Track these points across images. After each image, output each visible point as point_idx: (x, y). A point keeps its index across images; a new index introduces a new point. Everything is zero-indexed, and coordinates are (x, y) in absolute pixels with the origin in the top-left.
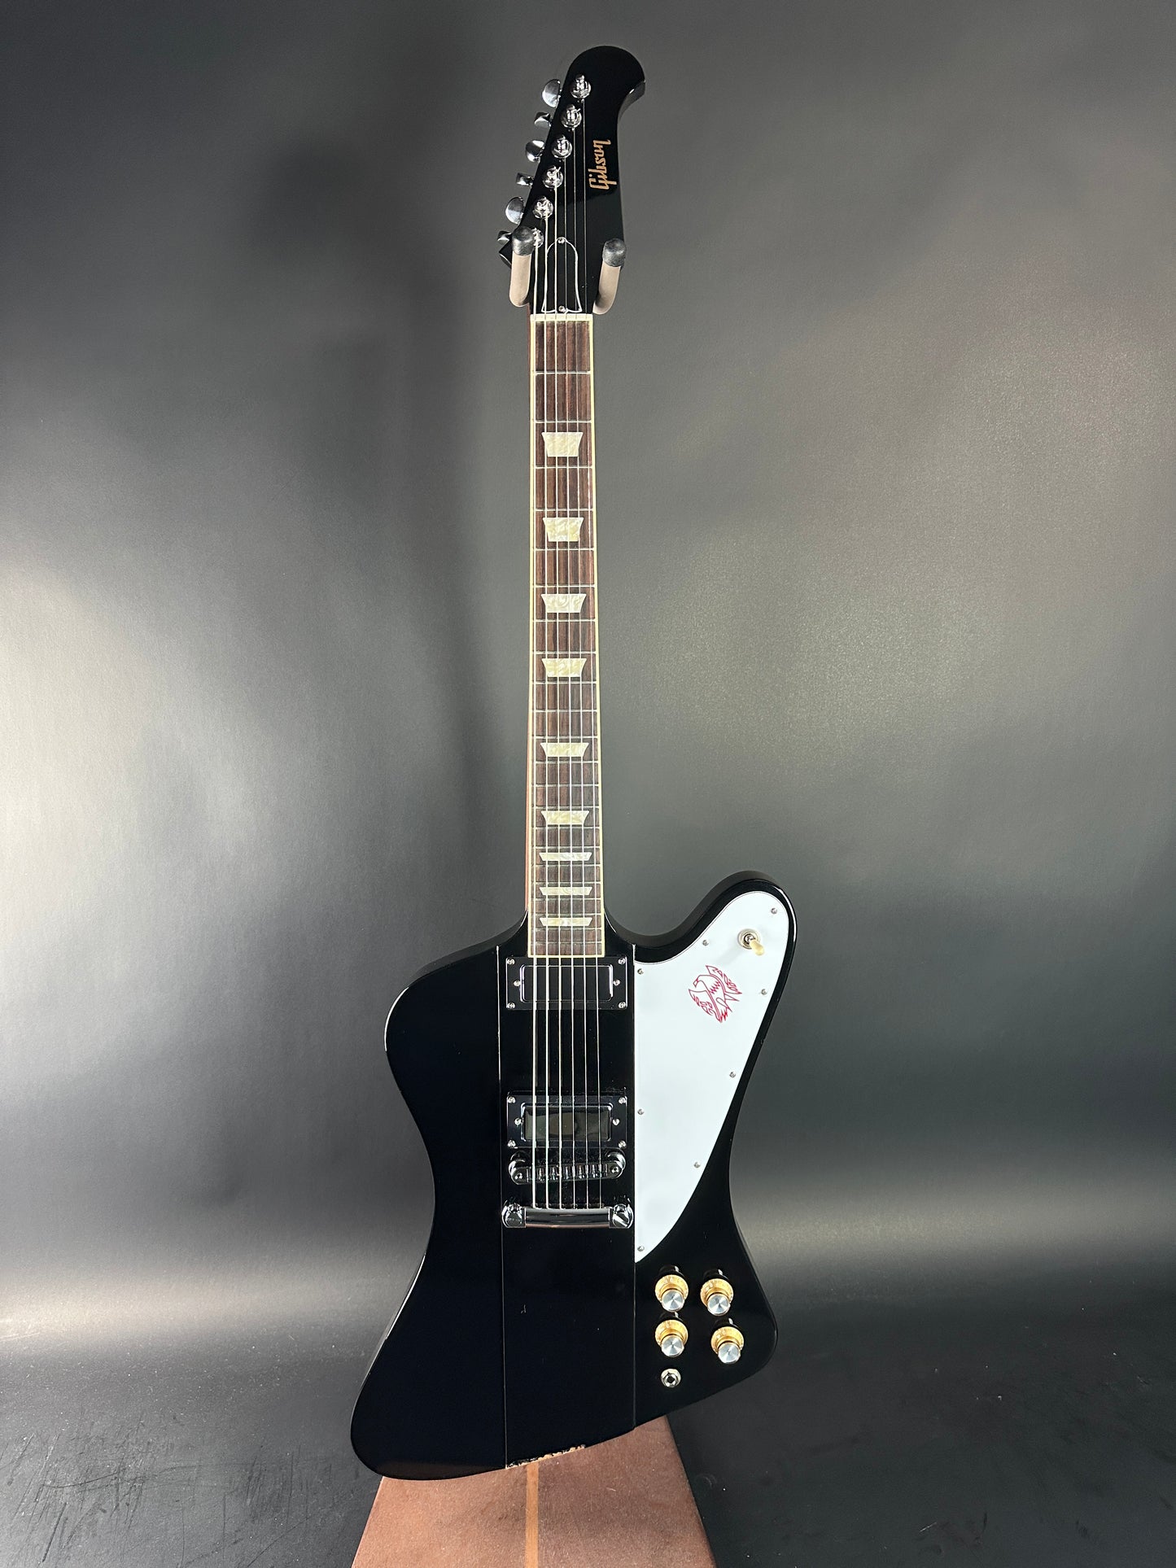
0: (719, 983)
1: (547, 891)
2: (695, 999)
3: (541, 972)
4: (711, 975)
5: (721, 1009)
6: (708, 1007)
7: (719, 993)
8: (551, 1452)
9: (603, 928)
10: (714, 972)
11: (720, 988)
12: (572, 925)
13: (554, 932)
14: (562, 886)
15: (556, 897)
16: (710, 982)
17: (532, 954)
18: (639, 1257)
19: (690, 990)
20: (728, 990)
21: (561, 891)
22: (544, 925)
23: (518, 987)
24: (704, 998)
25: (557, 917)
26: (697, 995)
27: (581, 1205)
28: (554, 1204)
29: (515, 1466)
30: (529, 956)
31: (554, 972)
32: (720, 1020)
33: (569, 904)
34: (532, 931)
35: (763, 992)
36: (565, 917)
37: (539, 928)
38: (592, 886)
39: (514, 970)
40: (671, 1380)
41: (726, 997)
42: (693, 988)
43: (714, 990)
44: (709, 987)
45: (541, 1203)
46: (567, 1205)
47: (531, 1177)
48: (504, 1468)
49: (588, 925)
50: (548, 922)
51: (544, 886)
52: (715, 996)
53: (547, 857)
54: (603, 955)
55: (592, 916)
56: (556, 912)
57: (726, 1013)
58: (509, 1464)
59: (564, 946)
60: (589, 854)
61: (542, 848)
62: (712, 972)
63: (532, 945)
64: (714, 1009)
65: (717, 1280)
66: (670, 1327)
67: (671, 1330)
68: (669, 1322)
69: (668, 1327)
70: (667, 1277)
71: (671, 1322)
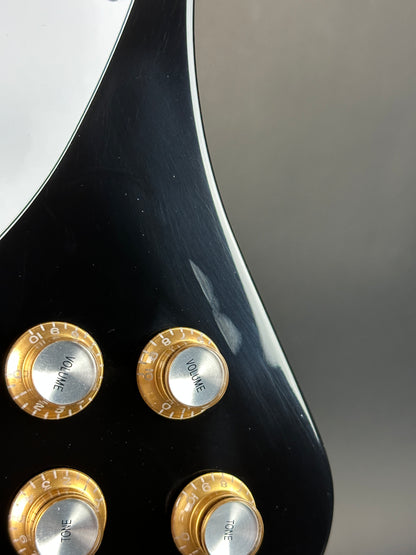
65: (181, 329)
66: (55, 491)
67: (57, 502)
68: (48, 473)
69: (46, 494)
70: (40, 331)
71: (55, 472)
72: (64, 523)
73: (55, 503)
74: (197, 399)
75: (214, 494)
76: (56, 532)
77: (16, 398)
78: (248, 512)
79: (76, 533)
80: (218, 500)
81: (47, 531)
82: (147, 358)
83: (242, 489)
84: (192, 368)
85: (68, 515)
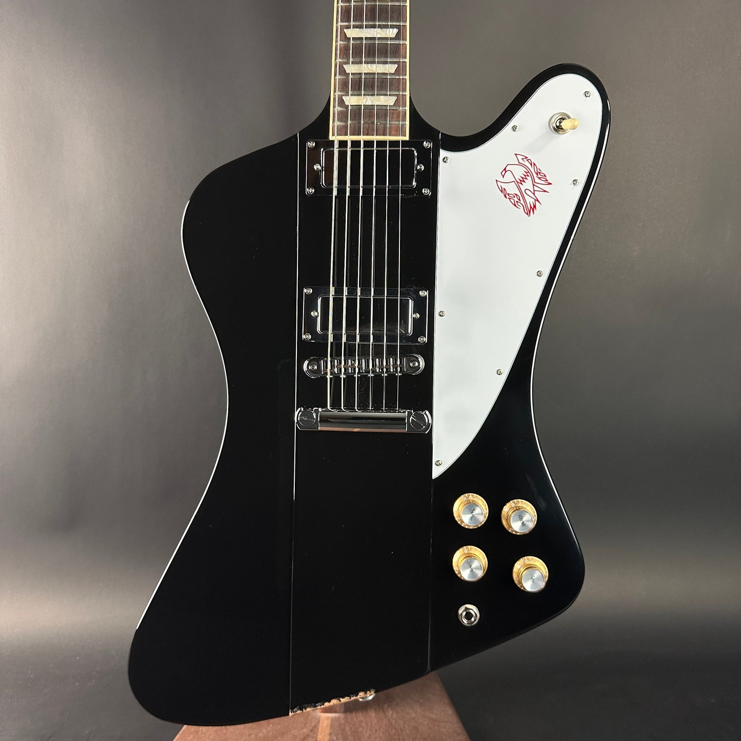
0: (528, 173)
1: (351, 69)
2: (503, 190)
3: (342, 155)
4: (520, 164)
5: (530, 201)
6: (516, 199)
7: (528, 184)
8: (338, 697)
9: (408, 108)
10: (525, 160)
11: (529, 178)
12: (376, 103)
13: (357, 109)
14: (367, 63)
15: (361, 74)
16: (519, 172)
17: (333, 135)
18: (436, 472)
19: (497, 181)
20: (537, 180)
21: (365, 68)
22: (347, 104)
23: (318, 172)
24: (512, 189)
25: (360, 95)
26: (504, 186)
27: (377, 408)
28: (350, 406)
29: (299, 712)
30: (331, 138)
31: (356, 155)
32: (528, 214)
33: (374, 82)
34: (334, 110)
35: (575, 182)
36: (368, 95)
37: (341, 107)
38: (398, 63)
39: (315, 151)
40: (469, 616)
41: (536, 188)
42: (500, 179)
43: (522, 181)
44: (518, 177)
45: (336, 404)
46: (363, 406)
47: (327, 368)
48: (288, 715)
49: (392, 104)
50: (351, 100)
51: (347, 63)
52: (523, 188)
53: (351, 33)
54: (407, 138)
55: (397, 95)
56: (360, 89)
57: (535, 206)
58: (292, 709)
59: (367, 125)
60: (396, 31)
61: (347, 24)
62: (521, 161)
63: (334, 124)
64: (522, 202)
65: (520, 500)
66: (469, 554)
67: (469, 557)
68: (467, 546)
69: (466, 554)
70: (466, 497)
71: (469, 547)
72: (471, 566)
73: (468, 558)
74: (520, 529)
75: (529, 565)
76: (468, 568)
77: (456, 519)
78: (541, 574)
79: (474, 570)
80: (529, 567)
81: (464, 568)
82: (506, 509)
83: (541, 564)
84: (521, 518)
85: (472, 563)
